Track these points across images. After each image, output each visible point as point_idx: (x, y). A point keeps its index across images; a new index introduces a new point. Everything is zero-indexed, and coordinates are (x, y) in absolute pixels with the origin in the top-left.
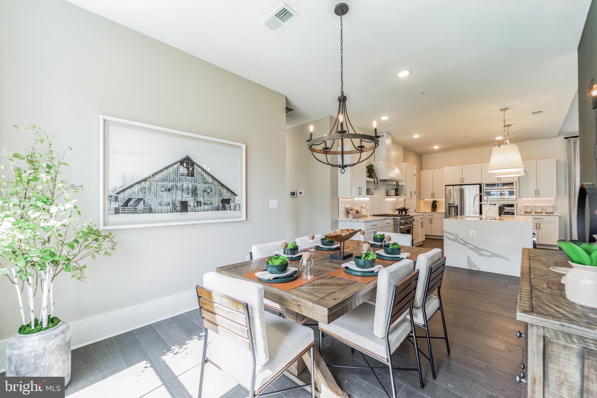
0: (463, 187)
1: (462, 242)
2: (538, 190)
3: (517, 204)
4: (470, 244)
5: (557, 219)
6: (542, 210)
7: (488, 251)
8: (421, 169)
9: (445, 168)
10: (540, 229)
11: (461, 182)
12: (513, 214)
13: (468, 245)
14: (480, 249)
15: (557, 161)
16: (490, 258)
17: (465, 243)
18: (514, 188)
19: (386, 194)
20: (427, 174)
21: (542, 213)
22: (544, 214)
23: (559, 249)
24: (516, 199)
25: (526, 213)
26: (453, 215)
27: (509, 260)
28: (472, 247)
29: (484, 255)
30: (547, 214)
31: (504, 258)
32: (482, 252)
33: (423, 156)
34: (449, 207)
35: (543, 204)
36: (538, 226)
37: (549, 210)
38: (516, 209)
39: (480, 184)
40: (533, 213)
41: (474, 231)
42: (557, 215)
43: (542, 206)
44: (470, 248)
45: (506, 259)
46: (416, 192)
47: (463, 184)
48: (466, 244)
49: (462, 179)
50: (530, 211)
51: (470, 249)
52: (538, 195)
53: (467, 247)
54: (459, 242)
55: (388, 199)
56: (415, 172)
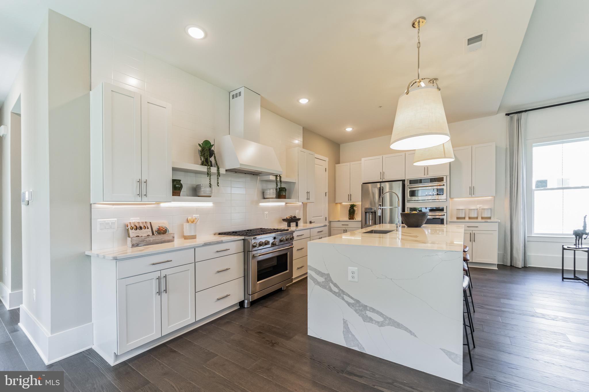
0: (383, 184)
1: (336, 290)
2: (474, 187)
3: (447, 206)
4: (349, 296)
5: (496, 227)
6: (478, 214)
7: (378, 313)
8: (338, 162)
9: (363, 159)
10: (474, 241)
11: (381, 179)
12: (442, 222)
13: (345, 297)
14: (365, 307)
15: (496, 146)
16: (382, 328)
17: (340, 292)
18: (444, 185)
19: (261, 196)
20: (343, 168)
21: (477, 218)
22: (480, 219)
23: (497, 269)
24: (445, 200)
25: (458, 218)
26: (370, 224)
27: (415, 336)
28: (352, 301)
29: (371, 320)
30: (483, 221)
31: (406, 329)
32: (369, 314)
33: (341, 145)
34: (365, 212)
35: (478, 206)
36: (472, 238)
37: (486, 215)
38: (445, 214)
39: (403, 181)
40: (467, 219)
41: (355, 269)
42: (496, 220)
43: (477, 209)
44: (349, 304)
45: (410, 332)
46: (327, 194)
47: (384, 180)
48: (342, 295)
49: (382, 174)
50: (463, 216)
51: (349, 306)
52: (474, 194)
53: (343, 302)
54: (331, 290)
55: (264, 204)
56: (326, 165)
